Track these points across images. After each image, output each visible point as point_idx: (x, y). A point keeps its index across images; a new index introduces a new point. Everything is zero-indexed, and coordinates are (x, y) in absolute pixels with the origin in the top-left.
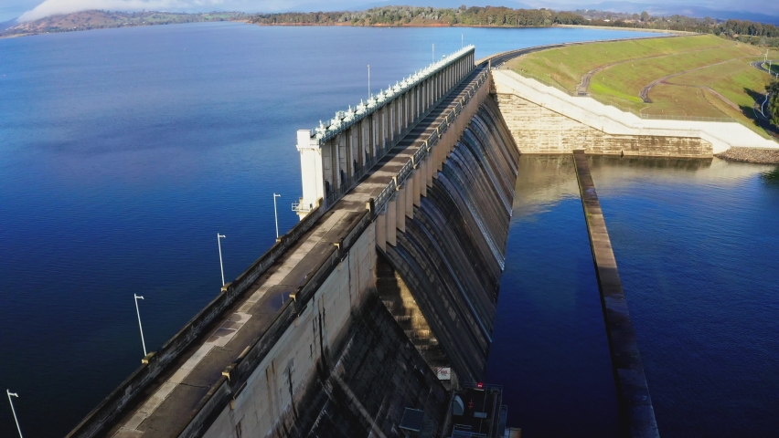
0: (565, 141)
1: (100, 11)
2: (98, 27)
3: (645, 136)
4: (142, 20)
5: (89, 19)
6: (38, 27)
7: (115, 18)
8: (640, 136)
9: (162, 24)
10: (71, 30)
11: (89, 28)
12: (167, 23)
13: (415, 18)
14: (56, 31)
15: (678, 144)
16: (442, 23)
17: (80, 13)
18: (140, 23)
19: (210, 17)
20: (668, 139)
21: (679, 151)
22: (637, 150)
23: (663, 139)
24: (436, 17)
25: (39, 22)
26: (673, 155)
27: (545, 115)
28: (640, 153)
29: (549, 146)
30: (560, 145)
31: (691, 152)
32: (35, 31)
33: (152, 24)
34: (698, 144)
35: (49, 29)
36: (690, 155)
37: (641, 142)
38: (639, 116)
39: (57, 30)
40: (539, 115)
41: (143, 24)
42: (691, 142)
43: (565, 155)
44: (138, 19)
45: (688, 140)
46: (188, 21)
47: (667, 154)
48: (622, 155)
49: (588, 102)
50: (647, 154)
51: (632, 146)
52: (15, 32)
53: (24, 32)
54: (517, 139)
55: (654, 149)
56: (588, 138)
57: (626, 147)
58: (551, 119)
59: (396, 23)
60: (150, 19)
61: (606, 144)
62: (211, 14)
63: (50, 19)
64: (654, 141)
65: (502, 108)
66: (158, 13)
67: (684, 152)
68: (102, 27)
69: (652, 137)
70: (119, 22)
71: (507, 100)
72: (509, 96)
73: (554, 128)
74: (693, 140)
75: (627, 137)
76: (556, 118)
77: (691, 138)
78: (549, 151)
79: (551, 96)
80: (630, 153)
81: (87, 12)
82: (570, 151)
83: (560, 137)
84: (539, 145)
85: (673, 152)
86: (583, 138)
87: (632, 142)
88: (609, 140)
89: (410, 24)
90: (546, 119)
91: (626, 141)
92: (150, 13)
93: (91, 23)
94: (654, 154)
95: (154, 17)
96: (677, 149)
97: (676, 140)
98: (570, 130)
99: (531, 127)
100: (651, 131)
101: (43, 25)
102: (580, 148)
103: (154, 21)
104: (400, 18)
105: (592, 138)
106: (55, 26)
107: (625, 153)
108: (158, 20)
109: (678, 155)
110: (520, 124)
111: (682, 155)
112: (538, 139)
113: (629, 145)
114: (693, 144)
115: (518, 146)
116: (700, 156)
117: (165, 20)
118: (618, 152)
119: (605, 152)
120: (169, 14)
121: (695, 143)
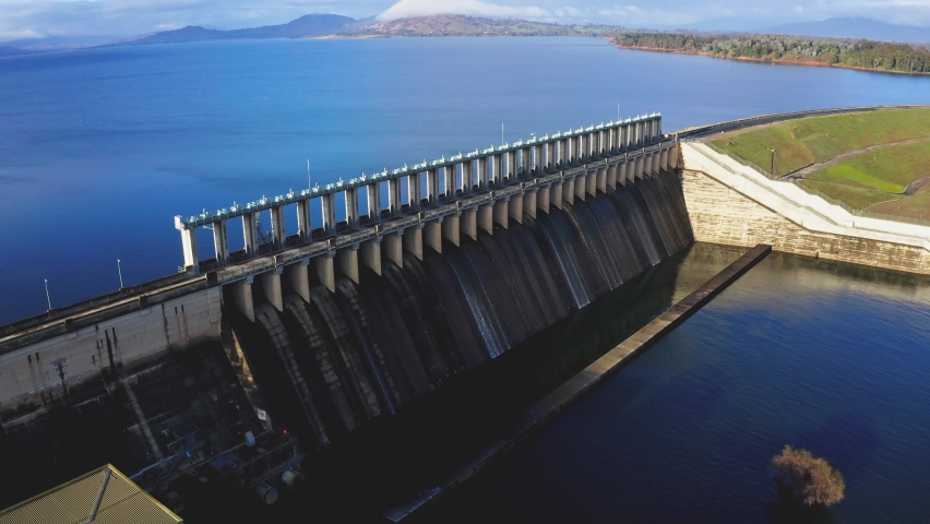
0: (751, 232)
1: (461, 16)
2: (455, 34)
3: (851, 237)
4: (506, 29)
5: (448, 24)
6: (392, 29)
7: (476, 24)
8: (845, 237)
9: (526, 35)
10: (426, 35)
11: (446, 35)
12: (532, 35)
13: (788, 53)
14: (410, 35)
15: (890, 252)
16: (820, 60)
17: (439, 16)
18: (502, 33)
19: (583, 31)
20: (879, 245)
21: (890, 261)
22: (837, 253)
23: (872, 244)
24: (815, 53)
25: (394, 23)
26: (880, 265)
27: (732, 199)
28: (839, 258)
29: (731, 235)
30: (744, 235)
31: (905, 264)
32: (388, 33)
33: (514, 35)
34: (918, 255)
35: (402, 33)
36: (903, 268)
37: (844, 244)
38: (851, 213)
39: (411, 33)
40: (726, 198)
41: (505, 35)
42: (908, 252)
43: (747, 248)
44: (502, 27)
45: (906, 248)
46: (556, 34)
47: (873, 263)
48: (817, 258)
49: (789, 188)
50: (848, 260)
51: (832, 248)
52: (367, 32)
53: (376, 33)
54: (694, 224)
55: (858, 254)
56: (779, 232)
57: (823, 248)
58: (739, 204)
59: (764, 57)
60: (515, 29)
61: (800, 241)
62: (585, 27)
63: (406, 21)
64: (862, 244)
65: (686, 186)
66: (525, 21)
67: (896, 263)
68: (460, 34)
69: (860, 239)
70: (479, 30)
71: (692, 178)
72: (695, 172)
73: (741, 215)
74: (912, 249)
75: (828, 236)
76: (745, 204)
77: (910, 246)
78: (729, 242)
79: (745, 177)
80: (828, 256)
81: (447, 16)
82: (753, 244)
83: (746, 227)
84: (719, 233)
85: (883, 261)
86: (773, 231)
87: (833, 242)
88: (804, 237)
89: (781, 60)
90: (734, 204)
91: (826, 241)
92: (516, 22)
93: (449, 29)
94: (856, 260)
95: (520, 27)
96: (887, 258)
97: (889, 246)
98: (760, 220)
99: (714, 211)
100: (861, 231)
101: (397, 27)
102: (768, 242)
103: (518, 31)
104: (770, 51)
105: (784, 233)
106: (409, 29)
107: (821, 255)
108: (523, 30)
109: (887, 266)
110: (701, 207)
111: (893, 267)
112: (719, 226)
113: (828, 246)
114: (911, 255)
115: (695, 231)
116: (916, 270)
117: (531, 31)
118: (812, 253)
119: (797, 251)
120: (538, 23)
121: (913, 252)
